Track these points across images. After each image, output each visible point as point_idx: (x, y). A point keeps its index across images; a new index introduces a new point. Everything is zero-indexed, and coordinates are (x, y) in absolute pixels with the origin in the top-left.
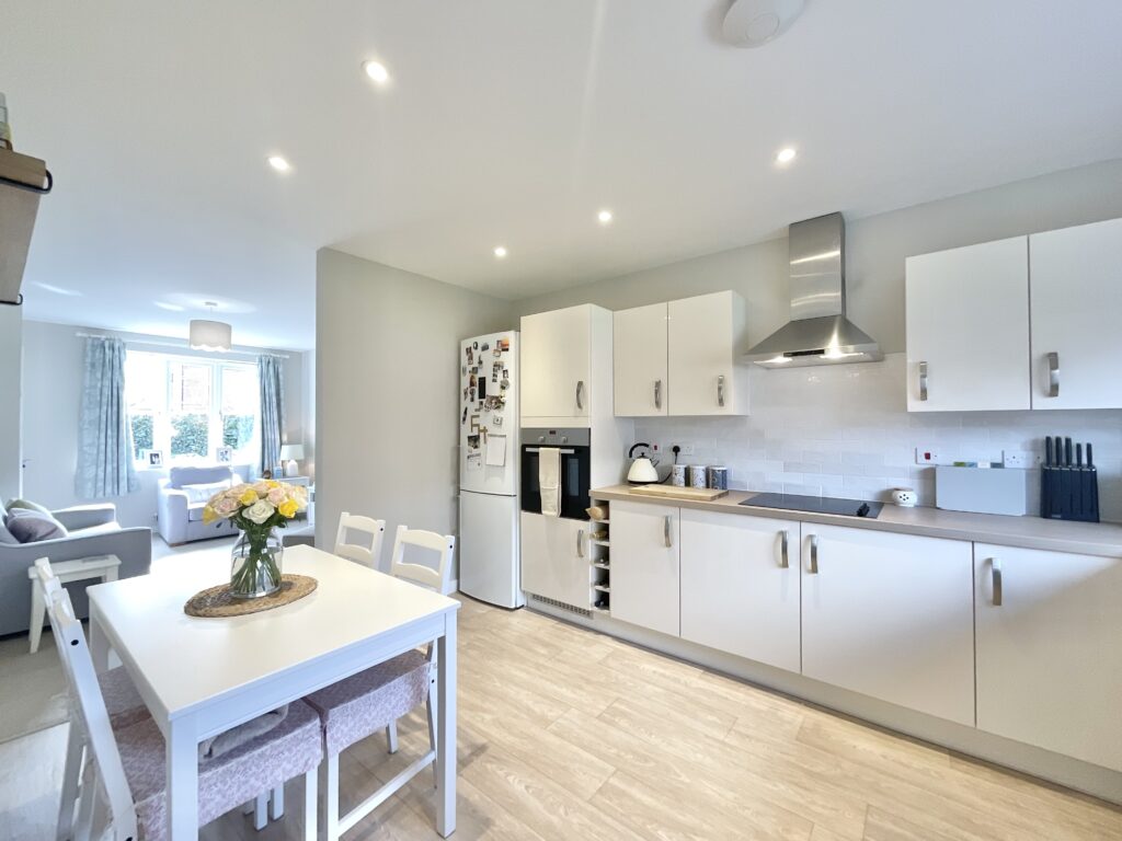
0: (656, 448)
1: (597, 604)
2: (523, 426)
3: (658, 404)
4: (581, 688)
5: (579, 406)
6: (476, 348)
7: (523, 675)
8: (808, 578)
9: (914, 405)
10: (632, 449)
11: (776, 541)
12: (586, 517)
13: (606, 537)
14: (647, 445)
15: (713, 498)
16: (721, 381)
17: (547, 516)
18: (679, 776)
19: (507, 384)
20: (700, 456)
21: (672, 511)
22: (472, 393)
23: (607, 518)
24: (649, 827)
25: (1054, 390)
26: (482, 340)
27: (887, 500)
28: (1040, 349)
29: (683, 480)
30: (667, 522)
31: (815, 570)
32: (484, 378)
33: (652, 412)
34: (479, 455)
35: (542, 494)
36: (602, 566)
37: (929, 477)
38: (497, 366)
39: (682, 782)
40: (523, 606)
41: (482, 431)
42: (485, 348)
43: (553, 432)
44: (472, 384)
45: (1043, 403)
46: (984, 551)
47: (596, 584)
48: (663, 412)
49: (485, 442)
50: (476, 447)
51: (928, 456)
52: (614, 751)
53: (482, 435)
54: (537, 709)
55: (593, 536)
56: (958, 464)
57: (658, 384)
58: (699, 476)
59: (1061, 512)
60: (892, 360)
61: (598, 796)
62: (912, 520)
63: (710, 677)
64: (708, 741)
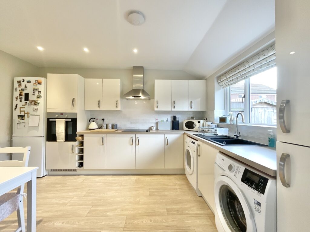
0: (97, 119)
1: (79, 166)
2: (47, 112)
3: (99, 107)
4: (76, 191)
5: (73, 106)
6: (24, 81)
7: (53, 195)
8: (137, 147)
9: (156, 109)
10: (90, 120)
11: (130, 139)
12: (75, 140)
13: (83, 146)
14: (95, 118)
15: (115, 131)
16: (117, 102)
17: (59, 142)
18: (110, 200)
19: (41, 96)
20: (110, 121)
21: (104, 135)
22: (21, 98)
23: (83, 140)
24: (104, 214)
25: (174, 107)
26: (27, 79)
27: (151, 129)
28: (173, 100)
29: (105, 128)
30: (102, 139)
31: (138, 145)
32: (28, 94)
33: (97, 109)
34: (25, 122)
35: (57, 135)
36: (81, 154)
37: (157, 123)
38: (35, 90)
39: (111, 201)
40: (46, 175)
41: (26, 113)
42: (29, 82)
43: (62, 114)
44: (20, 95)
45: (173, 110)
46: (166, 136)
47: (79, 160)
48: (101, 109)
49: (28, 118)
50: (23, 119)
51: (157, 120)
52: (91, 202)
53: (26, 115)
54: (61, 202)
55: (78, 146)
56: (162, 121)
57: (99, 101)
58: (110, 126)
59: (175, 129)
60: (152, 100)
61: (88, 214)
62: (155, 132)
63: (114, 176)
64: (116, 190)
